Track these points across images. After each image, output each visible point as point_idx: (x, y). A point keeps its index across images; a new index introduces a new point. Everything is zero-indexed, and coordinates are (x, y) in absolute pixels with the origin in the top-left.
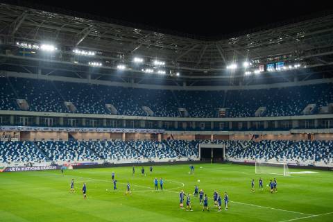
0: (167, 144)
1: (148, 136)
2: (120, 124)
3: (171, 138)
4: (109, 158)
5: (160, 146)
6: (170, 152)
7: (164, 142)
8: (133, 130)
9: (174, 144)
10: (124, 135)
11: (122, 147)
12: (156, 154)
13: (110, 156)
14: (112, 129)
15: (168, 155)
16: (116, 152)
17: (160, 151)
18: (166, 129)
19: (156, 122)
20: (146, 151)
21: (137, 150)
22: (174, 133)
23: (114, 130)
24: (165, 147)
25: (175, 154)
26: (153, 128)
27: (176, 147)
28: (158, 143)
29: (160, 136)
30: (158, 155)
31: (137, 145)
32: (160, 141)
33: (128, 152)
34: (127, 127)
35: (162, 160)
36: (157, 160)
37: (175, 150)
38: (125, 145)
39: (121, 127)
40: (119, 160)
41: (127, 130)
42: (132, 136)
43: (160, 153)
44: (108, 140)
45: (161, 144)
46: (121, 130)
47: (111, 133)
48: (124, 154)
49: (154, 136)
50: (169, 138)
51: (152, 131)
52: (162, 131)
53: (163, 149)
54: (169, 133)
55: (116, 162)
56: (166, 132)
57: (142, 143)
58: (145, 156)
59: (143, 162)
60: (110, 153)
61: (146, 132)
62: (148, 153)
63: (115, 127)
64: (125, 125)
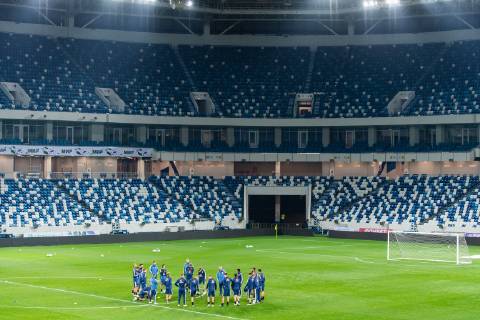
0: (158, 185)
1: (111, 165)
2: (37, 134)
3: (172, 172)
4: (9, 221)
5: (143, 192)
6: (169, 206)
7: (152, 180)
8: (73, 150)
9: (178, 184)
10: (49, 163)
11: (44, 194)
12: (132, 213)
13: (13, 217)
14: (18, 147)
15: (162, 215)
16: (28, 206)
17: (143, 204)
18: (159, 148)
19: (131, 127)
20: (106, 205)
21: (82, 203)
22: (177, 157)
23: (23, 150)
24: (155, 194)
25: (182, 214)
26: (125, 144)
27: (183, 195)
28: (136, 182)
29: (141, 165)
30: (138, 214)
31: (83, 188)
32: (143, 179)
33: (60, 208)
34: (56, 142)
35: (147, 229)
36: (133, 227)
37: (181, 201)
38: (51, 188)
39: (42, 141)
40: (36, 226)
41: (57, 150)
42: (70, 165)
43: (141, 209)
44: (7, 177)
45: (146, 185)
46: (40, 150)
47: (16, 158)
48: (50, 212)
49: (127, 165)
50: (166, 170)
51: (120, 151)
52: (150, 152)
53: (151, 198)
54: (167, 157)
55: (27, 232)
56: (158, 155)
57: (96, 185)
58: (103, 218)
59: (97, 233)
60: (13, 210)
61: (104, 154)
62: (110, 209)
63: (25, 142)
64: (50, 137)
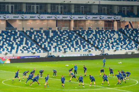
0: (123, 33)
1: (102, 24)
2: (67, 10)
3: (130, 27)
4: (53, 50)
5: (116, 36)
6: (128, 42)
7: (120, 30)
8: (84, 17)
9: (132, 32)
10: (72, 23)
11: (70, 37)
12: (111, 45)
13: (55, 48)
14: (58, 16)
15: (124, 46)
16: (62, 43)
17: (116, 42)
18: (124, 16)
19: (111, 6)
20: (99, 42)
21: (88, 41)
22: (132, 20)
23: (60, 17)
24: (122, 37)
25: (134, 46)
26: (108, 14)
27: (135, 37)
28: (113, 32)
29: (116, 24)
30: (113, 46)
31: (88, 34)
32: (116, 30)
33: (77, 43)
34: (76, 13)
35: (117, 53)
36: (111, 52)
37: (134, 40)
38: (73, 34)
39: (69, 13)
40: (65, 52)
41: (76, 17)
42: (82, 24)
43: (115, 44)
44: (53, 29)
45: (117, 32)
46: (68, 17)
47: (57, 21)
48: (72, 45)
49: (109, 24)
50: (127, 26)
51: (106, 17)
52: (119, 17)
53: (119, 39)
54: (127, 20)
55: (61, 55)
56: (123, 19)
57: (94, 33)
58: (97, 48)
59: (94, 55)
60: (55, 44)
61: (98, 19)
62: (100, 44)
63: (61, 14)
64: (73, 11)
